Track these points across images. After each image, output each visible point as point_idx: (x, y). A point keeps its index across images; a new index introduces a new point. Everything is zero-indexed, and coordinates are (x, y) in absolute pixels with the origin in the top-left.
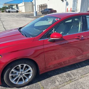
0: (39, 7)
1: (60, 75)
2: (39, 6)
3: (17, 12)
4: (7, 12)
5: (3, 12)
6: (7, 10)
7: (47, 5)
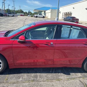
0: (63, 15)
1: (29, 74)
2: (64, 13)
3: (44, 17)
4: (35, 17)
5: (32, 16)
6: (36, 15)
7: (72, 13)
